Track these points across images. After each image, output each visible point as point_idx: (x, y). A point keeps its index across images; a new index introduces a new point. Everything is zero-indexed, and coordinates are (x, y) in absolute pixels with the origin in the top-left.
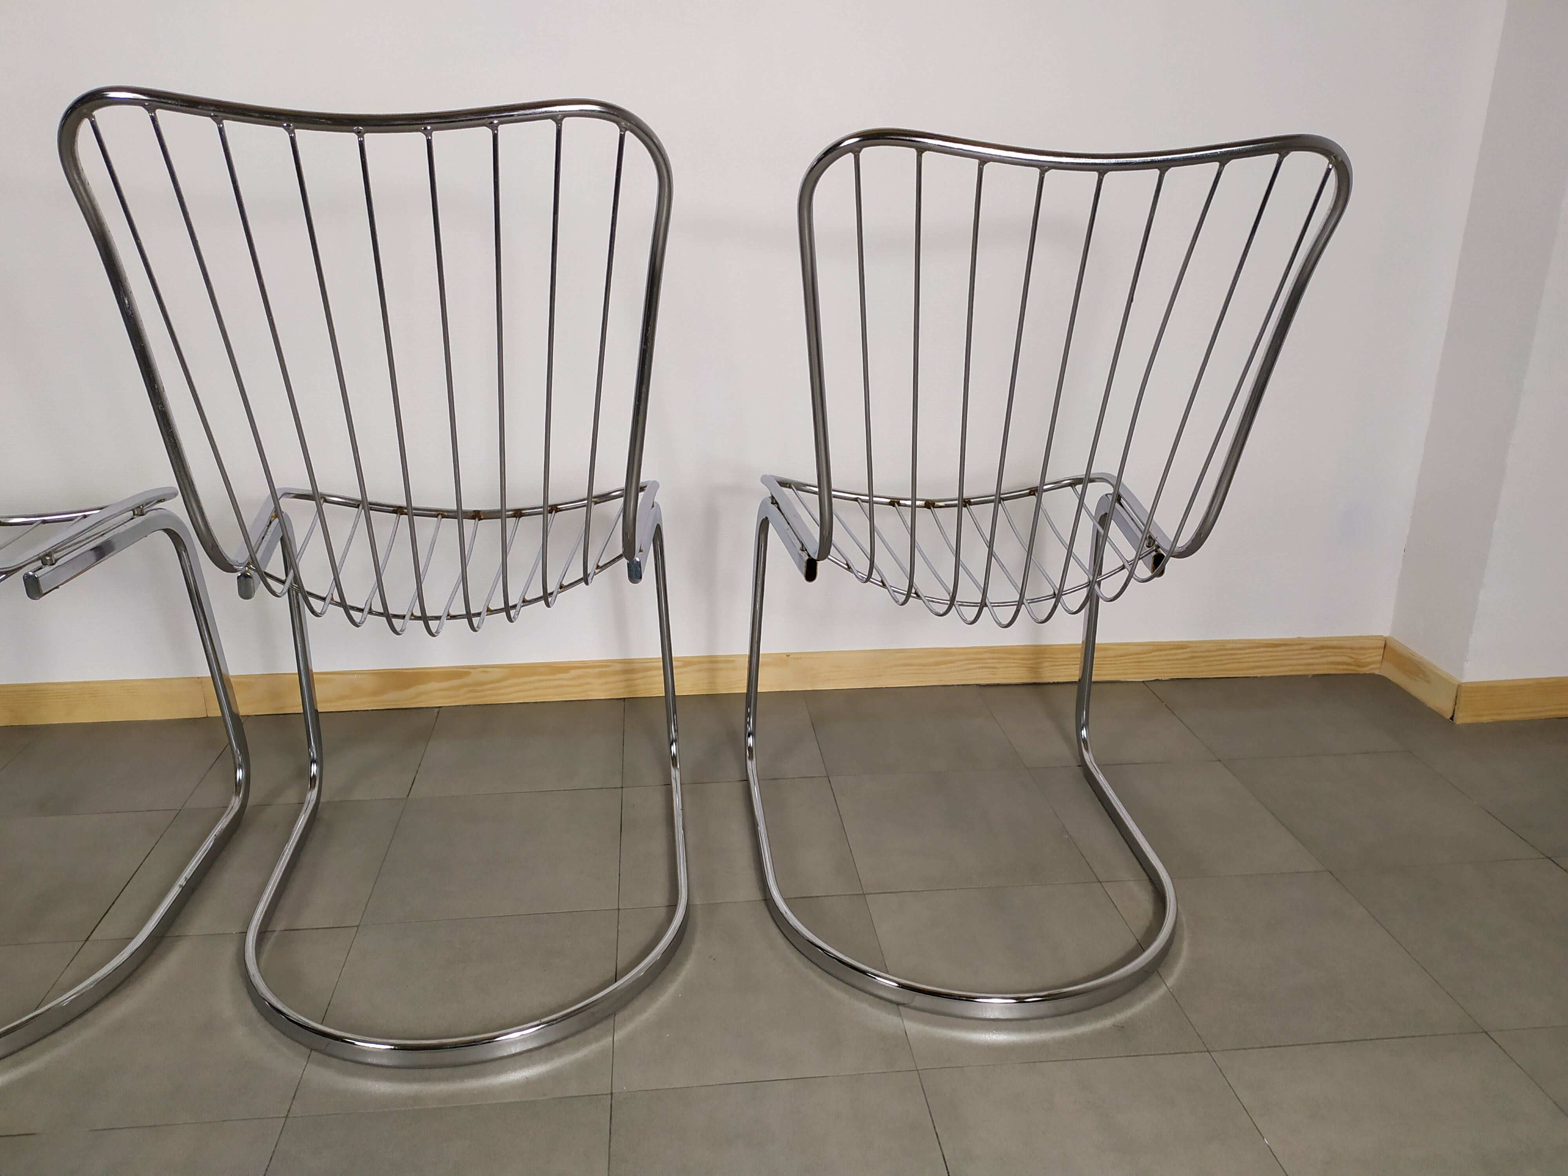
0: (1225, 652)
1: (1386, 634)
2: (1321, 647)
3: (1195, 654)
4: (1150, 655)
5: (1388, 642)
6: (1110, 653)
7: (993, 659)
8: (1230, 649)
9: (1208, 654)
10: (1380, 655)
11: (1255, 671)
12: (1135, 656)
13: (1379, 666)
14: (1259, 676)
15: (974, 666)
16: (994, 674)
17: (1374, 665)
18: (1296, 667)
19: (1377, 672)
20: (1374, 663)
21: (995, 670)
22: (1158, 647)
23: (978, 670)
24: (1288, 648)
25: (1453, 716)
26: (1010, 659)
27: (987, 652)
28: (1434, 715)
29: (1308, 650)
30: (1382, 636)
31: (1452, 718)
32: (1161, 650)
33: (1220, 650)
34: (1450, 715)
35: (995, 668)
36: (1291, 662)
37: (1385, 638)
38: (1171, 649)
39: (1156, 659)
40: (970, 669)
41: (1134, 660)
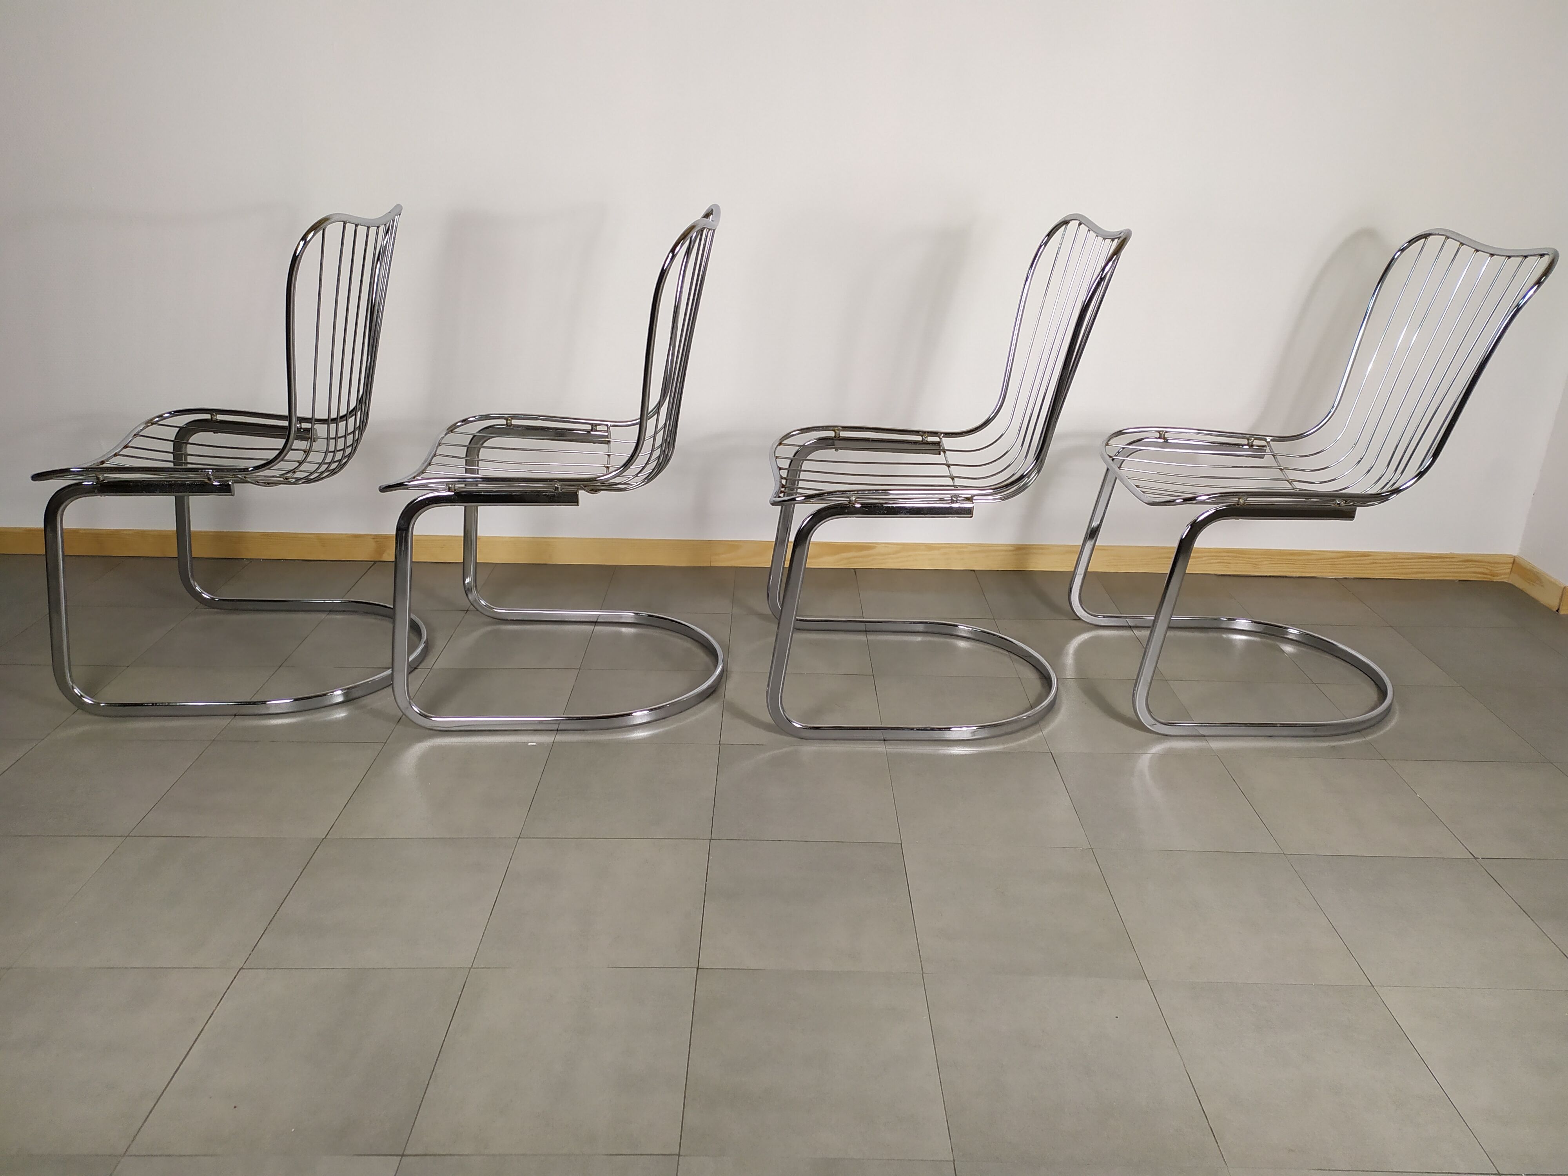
0: (1396, 561)
1: (1515, 554)
2: (1468, 560)
3: (1375, 561)
4: (1342, 560)
5: (1516, 559)
6: (1313, 557)
7: (1228, 556)
8: (1401, 559)
9: (1385, 561)
10: (1509, 568)
11: (1417, 575)
12: (1331, 560)
13: (1508, 576)
14: (1420, 578)
15: (1215, 561)
16: (1228, 568)
17: (1504, 575)
18: (1447, 574)
19: (1505, 580)
20: (1505, 574)
21: (1229, 565)
22: (1348, 555)
23: (1217, 564)
24: (1442, 560)
25: (1558, 609)
26: (1240, 557)
27: (1224, 552)
28: (1546, 609)
29: (1458, 562)
30: (1512, 555)
31: (1557, 611)
32: (1350, 557)
33: (1393, 559)
34: (1557, 609)
35: (1229, 563)
36: (1442, 570)
37: (1515, 556)
38: (1358, 556)
39: (1345, 562)
40: (1211, 563)
41: (1330, 563)
